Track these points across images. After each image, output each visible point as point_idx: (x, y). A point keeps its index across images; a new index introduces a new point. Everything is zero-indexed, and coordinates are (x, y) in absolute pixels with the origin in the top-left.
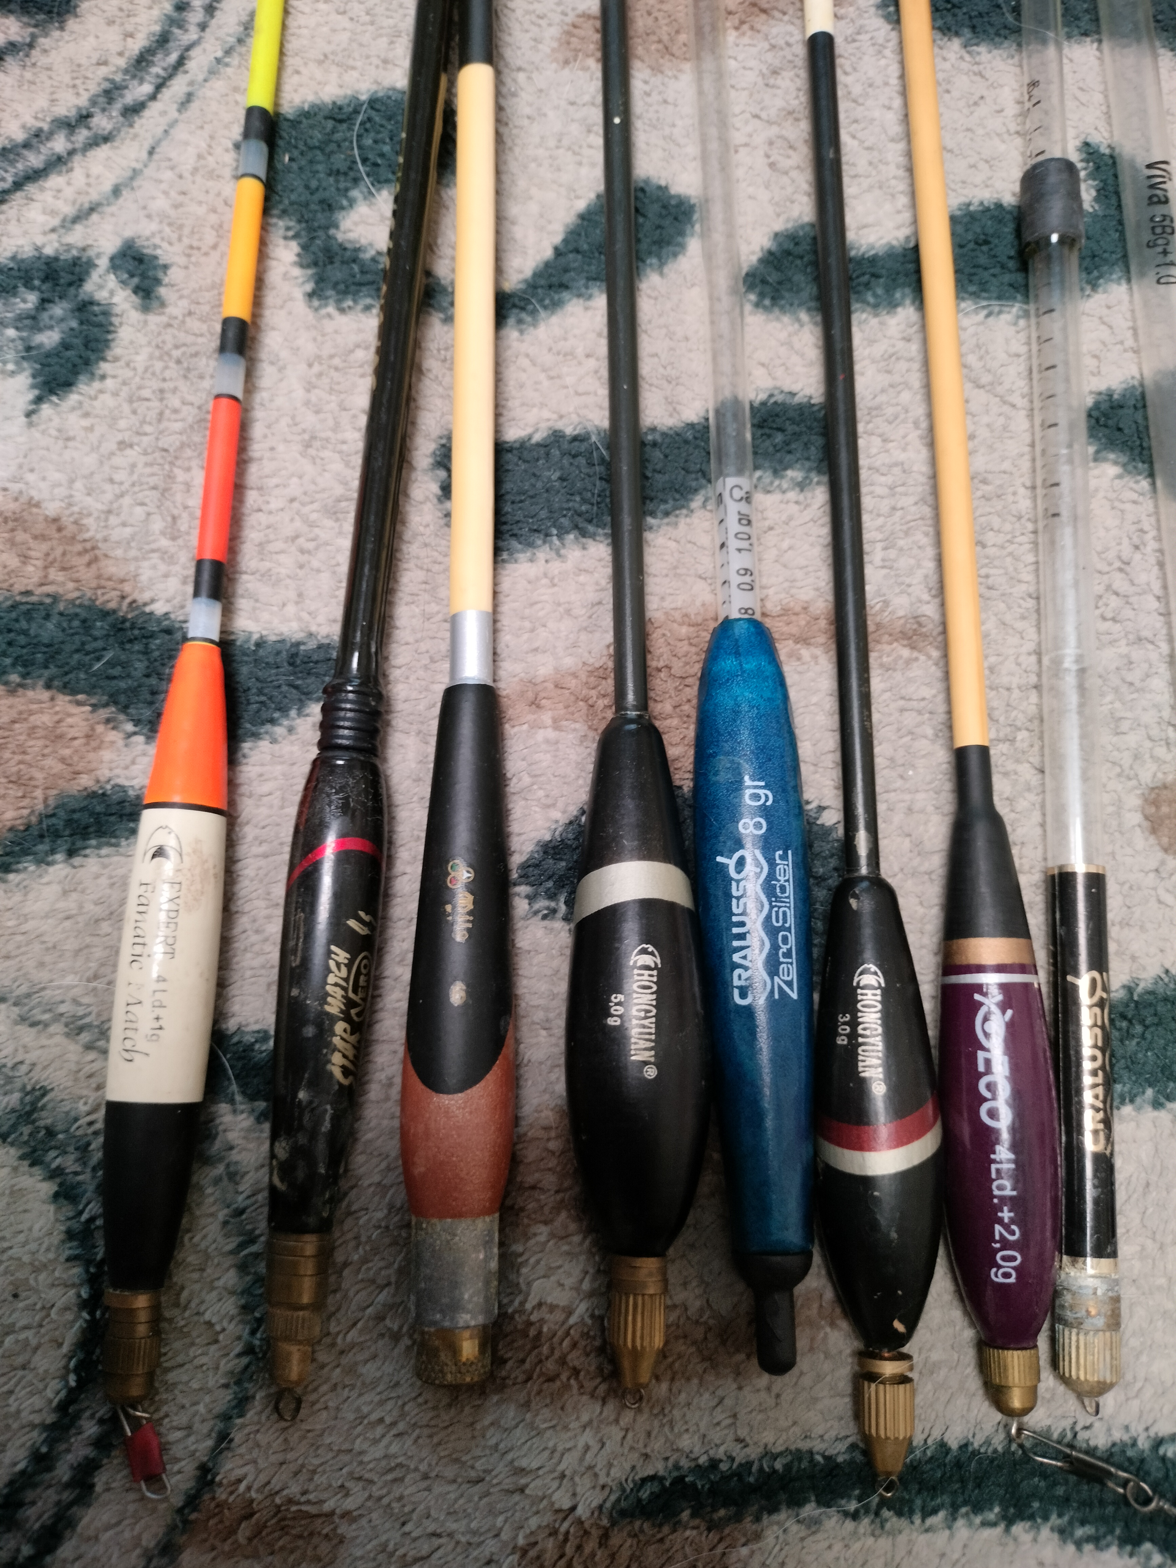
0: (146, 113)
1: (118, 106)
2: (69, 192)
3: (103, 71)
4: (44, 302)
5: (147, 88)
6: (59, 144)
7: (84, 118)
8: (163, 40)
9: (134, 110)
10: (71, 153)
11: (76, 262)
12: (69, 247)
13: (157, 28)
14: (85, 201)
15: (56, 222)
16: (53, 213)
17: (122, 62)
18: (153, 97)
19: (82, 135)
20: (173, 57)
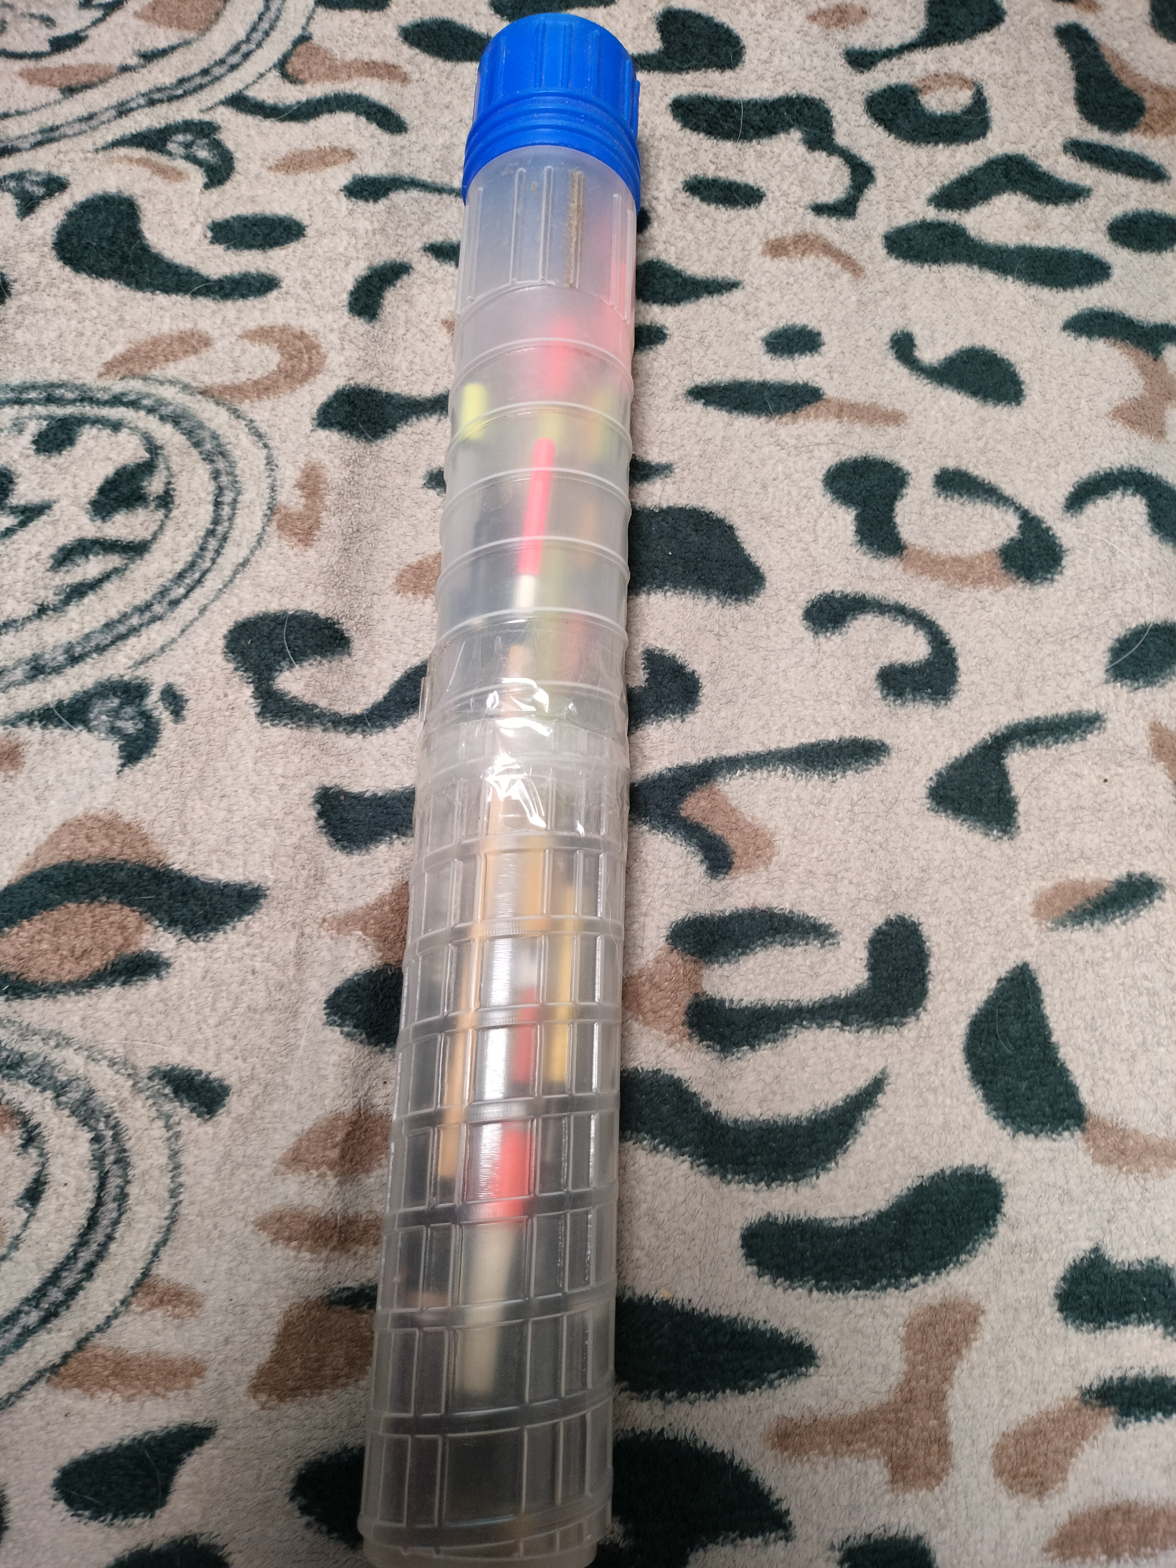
0: (181, 606)
1: (167, 599)
2: (139, 647)
3: (161, 581)
4: (121, 706)
5: (182, 591)
6: (135, 621)
7: (148, 606)
8: (192, 565)
9: (175, 603)
10: (141, 625)
11: (140, 686)
12: (137, 678)
13: (190, 559)
14: (147, 653)
15: (131, 663)
16: (130, 658)
17: (170, 576)
18: (186, 596)
19: (147, 615)
20: (197, 575)
